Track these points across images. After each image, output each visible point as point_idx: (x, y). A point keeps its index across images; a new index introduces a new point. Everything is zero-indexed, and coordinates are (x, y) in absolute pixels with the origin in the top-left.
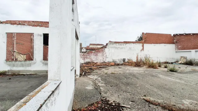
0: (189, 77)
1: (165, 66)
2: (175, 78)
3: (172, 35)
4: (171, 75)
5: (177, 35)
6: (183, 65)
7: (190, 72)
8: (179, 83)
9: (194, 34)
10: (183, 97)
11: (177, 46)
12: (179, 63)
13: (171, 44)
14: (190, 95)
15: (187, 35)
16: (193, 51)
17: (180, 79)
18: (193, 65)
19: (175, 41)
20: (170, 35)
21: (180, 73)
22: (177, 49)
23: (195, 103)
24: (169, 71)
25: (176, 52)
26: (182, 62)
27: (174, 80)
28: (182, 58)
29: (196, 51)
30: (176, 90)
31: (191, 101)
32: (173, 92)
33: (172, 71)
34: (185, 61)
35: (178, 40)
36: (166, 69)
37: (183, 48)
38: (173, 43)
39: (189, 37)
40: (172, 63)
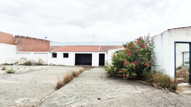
0: (25, 76)
1: (3, 68)
2: (11, 80)
3: (14, 36)
4: (7, 77)
5: (19, 36)
6: (23, 66)
7: (27, 72)
8: (14, 84)
9: (34, 39)
10: (16, 97)
11: (18, 48)
12: (19, 64)
13: (11, 45)
14: (23, 94)
15: (28, 38)
16: (32, 53)
17: (16, 80)
18: (31, 65)
19: (16, 42)
20: (12, 35)
21: (17, 74)
22: (17, 50)
23: (27, 100)
24: (6, 73)
25: (17, 53)
26: (22, 63)
27: (9, 82)
28: (22, 59)
29: (35, 53)
30: (10, 92)
31: (23, 99)
32: (6, 96)
33: (9, 73)
34: (24, 62)
35: (19, 42)
36: (3, 72)
37: (24, 50)
38: (15, 44)
39: (29, 41)
40: (12, 64)
